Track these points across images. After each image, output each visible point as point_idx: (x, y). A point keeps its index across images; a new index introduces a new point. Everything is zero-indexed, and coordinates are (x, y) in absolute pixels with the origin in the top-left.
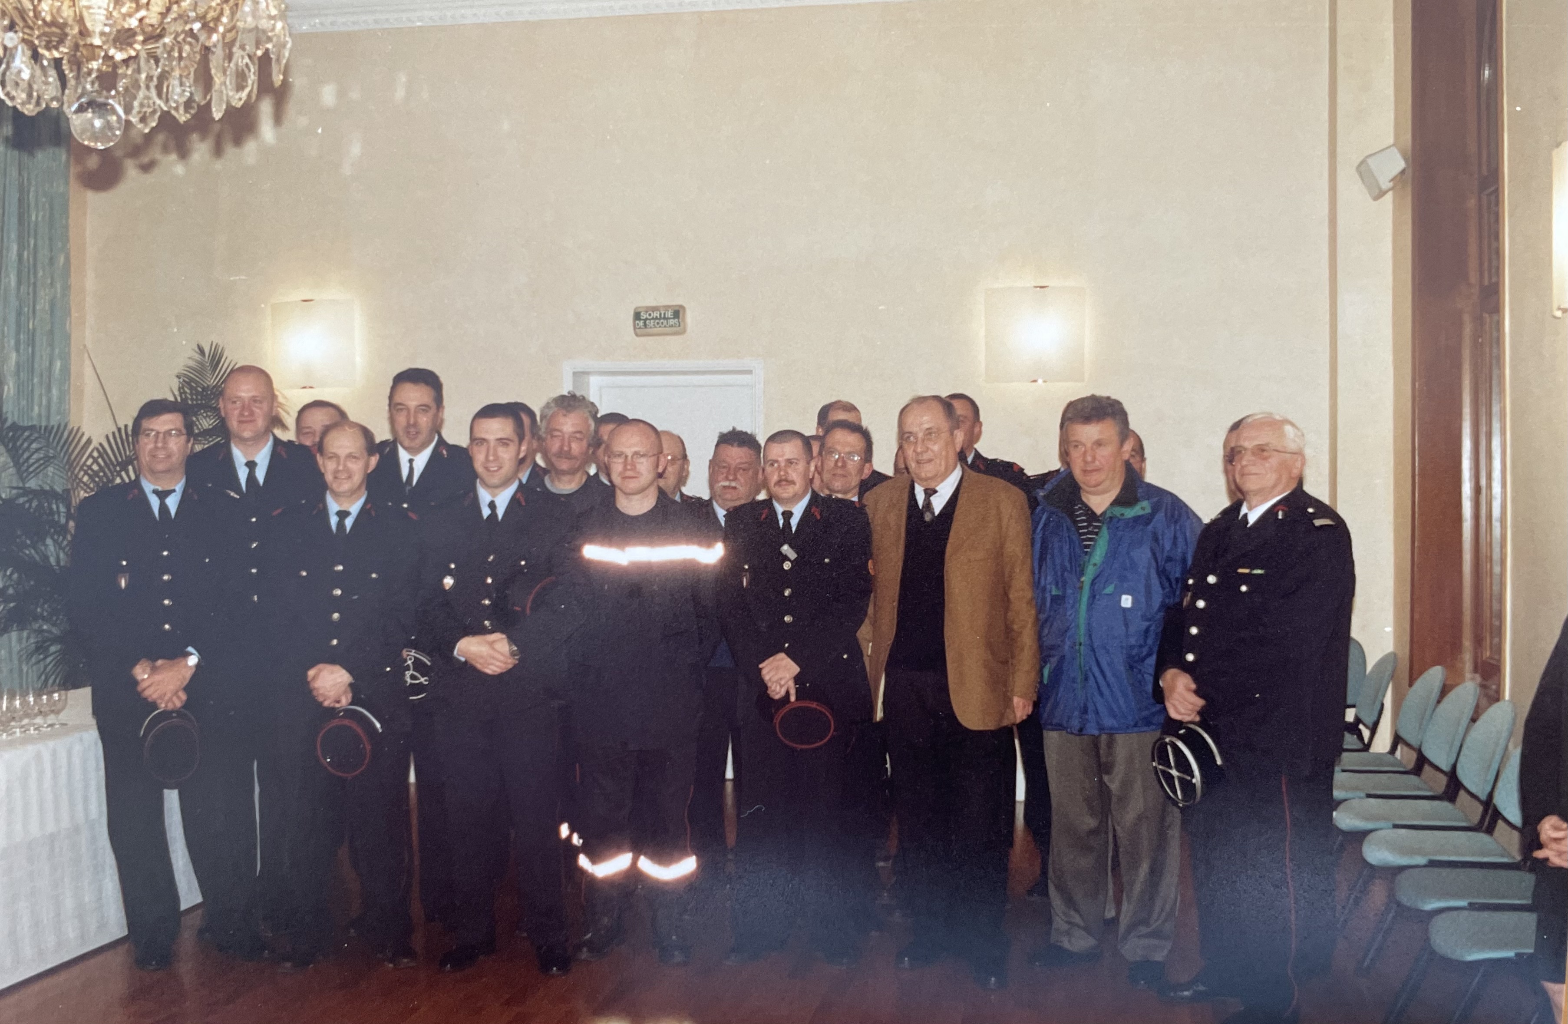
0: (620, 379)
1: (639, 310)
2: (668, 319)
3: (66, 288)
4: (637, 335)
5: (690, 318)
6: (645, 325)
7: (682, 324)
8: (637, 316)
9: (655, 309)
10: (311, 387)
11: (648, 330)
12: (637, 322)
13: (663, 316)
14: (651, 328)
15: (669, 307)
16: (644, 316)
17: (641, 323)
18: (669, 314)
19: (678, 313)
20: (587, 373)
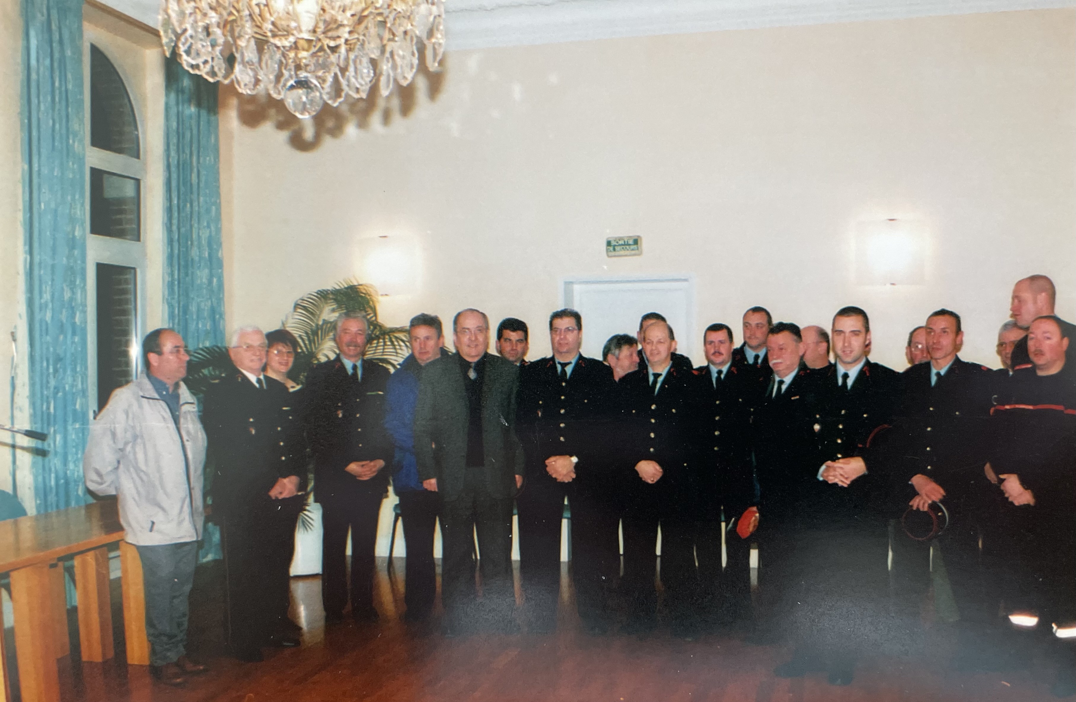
0: (594, 287)
1: (610, 239)
2: (630, 245)
3: (218, 230)
4: (608, 256)
5: (645, 244)
6: (614, 250)
7: (639, 249)
8: (609, 243)
9: (620, 239)
10: (386, 295)
11: (617, 253)
12: (609, 247)
13: (626, 243)
14: (618, 251)
15: (630, 237)
16: (613, 243)
17: (611, 248)
18: (631, 242)
19: (636, 242)
20: (572, 283)
